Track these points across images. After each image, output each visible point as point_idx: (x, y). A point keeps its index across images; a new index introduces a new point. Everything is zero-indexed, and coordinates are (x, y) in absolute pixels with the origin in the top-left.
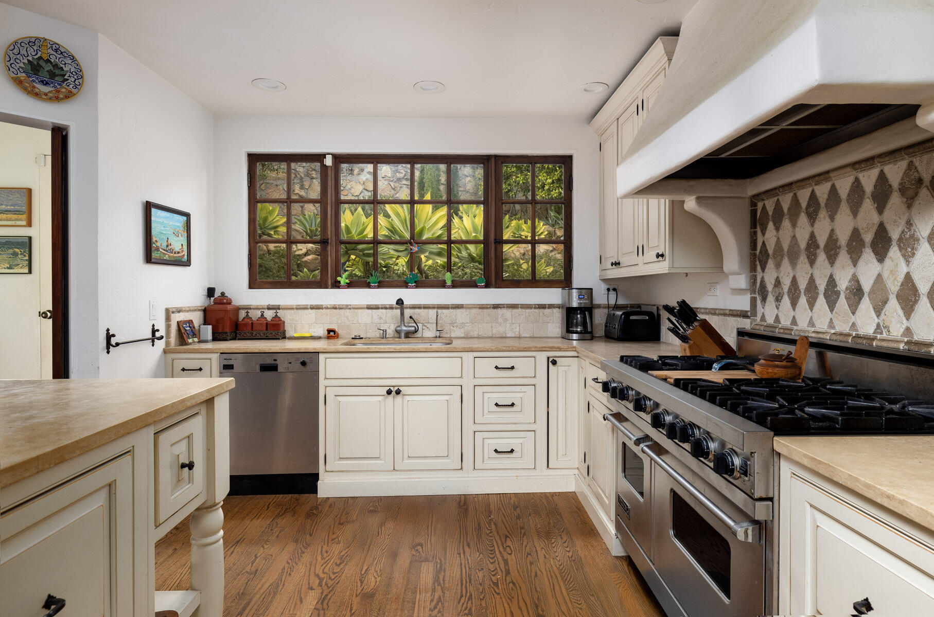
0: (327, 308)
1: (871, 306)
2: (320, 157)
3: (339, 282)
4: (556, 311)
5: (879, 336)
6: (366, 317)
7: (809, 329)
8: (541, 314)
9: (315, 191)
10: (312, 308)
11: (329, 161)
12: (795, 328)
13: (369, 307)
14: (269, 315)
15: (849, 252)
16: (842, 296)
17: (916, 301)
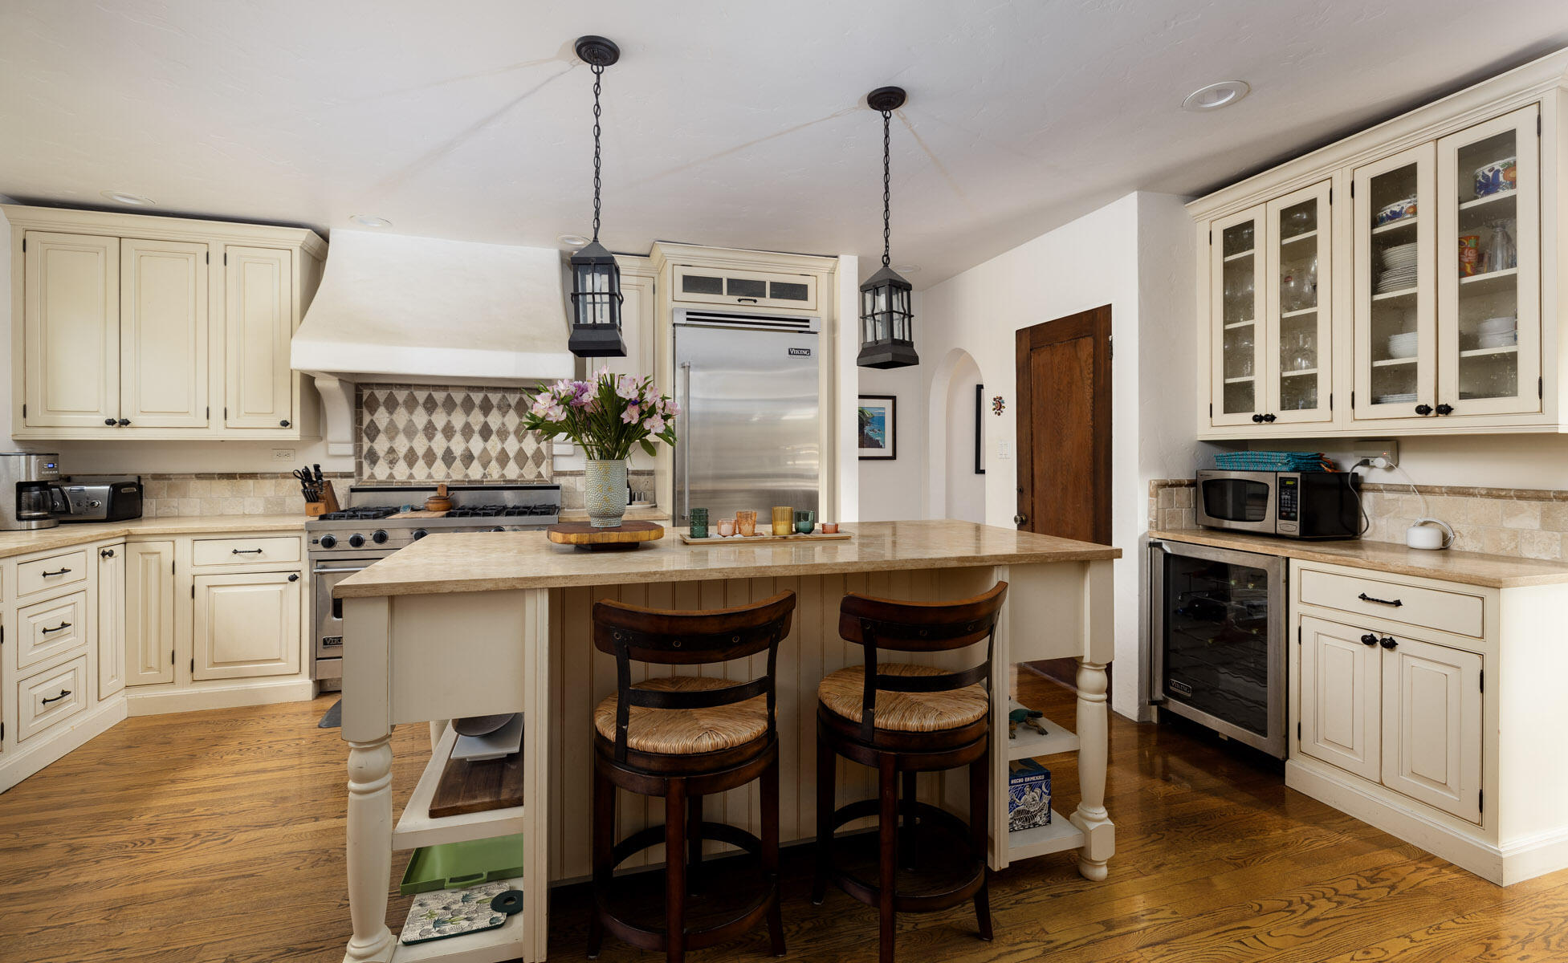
1: (480, 465)
5: (485, 480)
7: (429, 480)
12: (412, 481)
15: (463, 435)
16: (458, 459)
17: (508, 461)
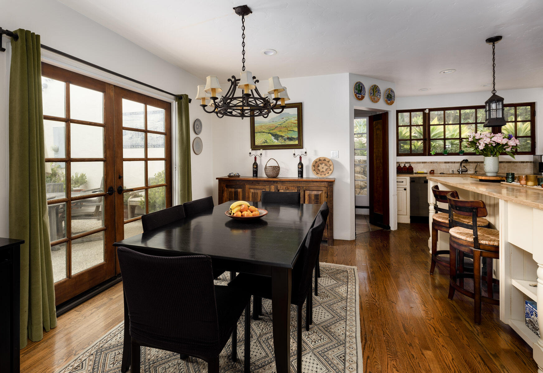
0: (428, 163)
2: (423, 110)
3: (431, 154)
4: (529, 164)
6: (443, 166)
8: (522, 165)
9: (420, 122)
10: (423, 163)
11: (427, 111)
13: (445, 163)
14: (407, 165)
